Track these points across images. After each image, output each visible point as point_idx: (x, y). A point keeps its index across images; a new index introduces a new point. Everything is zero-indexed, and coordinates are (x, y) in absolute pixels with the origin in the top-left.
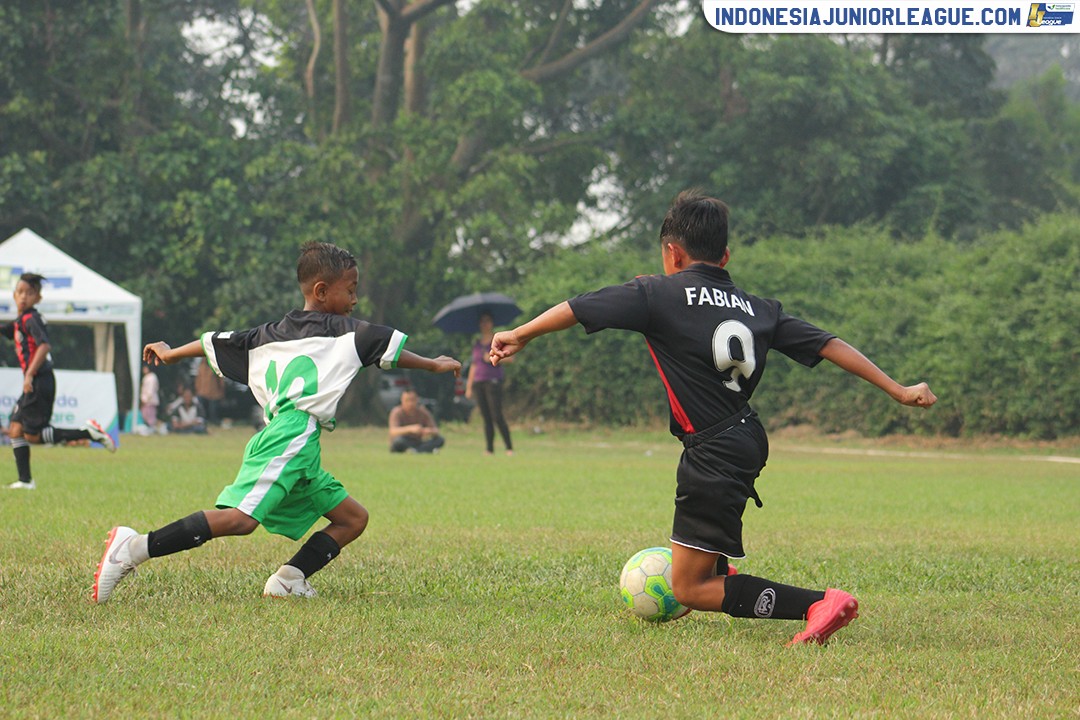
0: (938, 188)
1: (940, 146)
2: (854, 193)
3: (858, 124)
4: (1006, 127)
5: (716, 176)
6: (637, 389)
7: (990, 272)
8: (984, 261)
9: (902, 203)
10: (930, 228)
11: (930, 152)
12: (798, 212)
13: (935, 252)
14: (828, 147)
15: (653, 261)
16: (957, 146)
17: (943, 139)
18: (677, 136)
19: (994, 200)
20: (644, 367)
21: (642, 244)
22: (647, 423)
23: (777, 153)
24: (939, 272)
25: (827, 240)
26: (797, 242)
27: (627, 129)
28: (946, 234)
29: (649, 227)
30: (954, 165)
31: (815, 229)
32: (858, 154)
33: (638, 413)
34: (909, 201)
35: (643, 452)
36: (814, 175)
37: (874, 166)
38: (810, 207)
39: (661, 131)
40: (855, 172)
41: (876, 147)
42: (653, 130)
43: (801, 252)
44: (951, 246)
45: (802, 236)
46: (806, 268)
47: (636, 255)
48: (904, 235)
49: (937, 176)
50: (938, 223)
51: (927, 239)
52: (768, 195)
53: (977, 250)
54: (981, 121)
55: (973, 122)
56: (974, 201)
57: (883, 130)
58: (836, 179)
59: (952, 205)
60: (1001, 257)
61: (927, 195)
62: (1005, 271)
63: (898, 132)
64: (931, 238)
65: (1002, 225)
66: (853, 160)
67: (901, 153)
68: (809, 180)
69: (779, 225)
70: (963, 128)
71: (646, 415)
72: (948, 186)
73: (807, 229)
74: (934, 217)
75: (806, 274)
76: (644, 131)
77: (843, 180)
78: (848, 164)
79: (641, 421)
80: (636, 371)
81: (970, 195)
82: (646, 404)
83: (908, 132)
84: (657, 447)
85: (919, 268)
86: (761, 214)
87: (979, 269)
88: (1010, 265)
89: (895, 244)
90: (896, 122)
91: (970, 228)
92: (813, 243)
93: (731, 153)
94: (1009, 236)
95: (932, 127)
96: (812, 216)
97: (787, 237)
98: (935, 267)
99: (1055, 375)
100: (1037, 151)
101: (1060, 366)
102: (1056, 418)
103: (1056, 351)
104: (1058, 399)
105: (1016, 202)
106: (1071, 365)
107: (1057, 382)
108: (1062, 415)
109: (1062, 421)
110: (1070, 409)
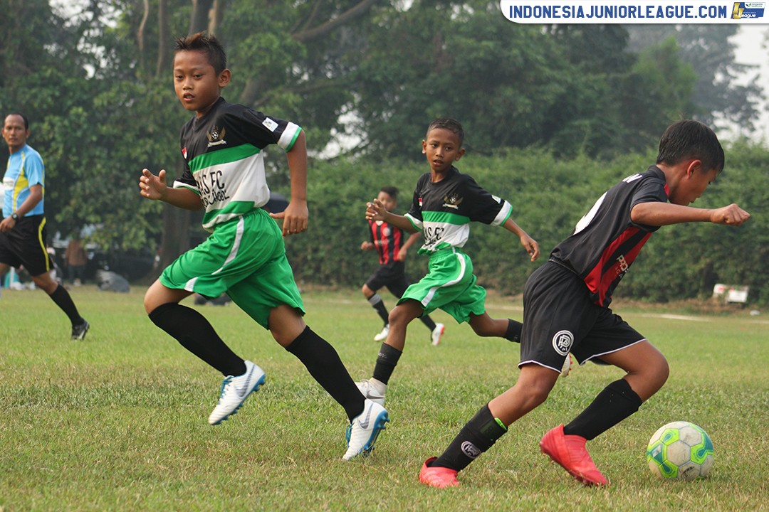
0: (587, 122)
1: (589, 92)
2: (527, 125)
3: (531, 76)
4: (636, 79)
5: (429, 111)
9: (561, 133)
10: (581, 151)
11: (582, 97)
12: (488, 138)
13: (584, 168)
14: (509, 92)
15: (384, 170)
16: (601, 92)
17: (592, 88)
18: (402, 82)
19: (627, 131)
21: (376, 158)
23: (473, 95)
24: (587, 182)
25: (508, 158)
26: (487, 159)
27: (366, 76)
28: (592, 155)
29: (381, 147)
30: (598, 106)
31: (499, 150)
32: (531, 97)
34: (566, 131)
36: (499, 111)
37: (542, 105)
38: (496, 134)
39: (391, 78)
40: (528, 109)
41: (543, 93)
42: (385, 78)
43: (489, 166)
44: (596, 163)
45: (490, 155)
46: (492, 177)
47: (372, 166)
48: (563, 155)
49: (586, 114)
50: (587, 147)
51: (578, 158)
53: (614, 167)
54: (618, 75)
55: (612, 75)
56: (612, 132)
57: (549, 80)
58: (515, 114)
59: (597, 135)
61: (579, 127)
63: (559, 82)
64: (582, 158)
65: (632, 150)
66: (527, 101)
67: (562, 97)
68: (496, 115)
69: (474, 147)
70: (605, 80)
72: (594, 120)
73: (493, 150)
74: (584, 143)
75: (492, 182)
76: (378, 78)
77: (520, 115)
78: (523, 104)
81: (609, 127)
83: (566, 82)
85: (572, 179)
89: (556, 162)
90: (557, 74)
91: (609, 151)
92: (498, 160)
93: (441, 95)
94: (637, 157)
95: (583, 79)
96: (497, 141)
97: (479, 156)
98: (584, 178)
99: (668, 257)
100: (658, 97)
101: (672, 250)
102: (668, 287)
103: (668, 239)
104: (670, 274)
105: (642, 133)
106: (679, 249)
107: (669, 261)
108: (672, 285)
109: (672, 290)
110: (678, 281)
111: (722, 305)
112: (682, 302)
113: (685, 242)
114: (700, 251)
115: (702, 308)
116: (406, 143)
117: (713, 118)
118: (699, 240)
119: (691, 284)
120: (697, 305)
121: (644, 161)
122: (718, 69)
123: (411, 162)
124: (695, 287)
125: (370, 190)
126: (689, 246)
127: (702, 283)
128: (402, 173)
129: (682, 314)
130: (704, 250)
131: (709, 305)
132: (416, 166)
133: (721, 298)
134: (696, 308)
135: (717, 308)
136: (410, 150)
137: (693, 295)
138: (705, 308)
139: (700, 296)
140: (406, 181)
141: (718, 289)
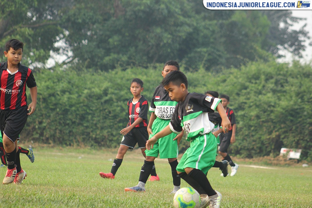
0: (205, 50)
1: (206, 32)
2: (169, 50)
3: (172, 21)
4: (234, 24)
5: (111, 40)
6: (74, 130)
7: (227, 86)
8: (224, 81)
9: (189, 55)
10: (201, 66)
11: (202, 34)
12: (145, 58)
13: (203, 77)
14: (158, 30)
15: (82, 75)
16: (213, 32)
17: (208, 29)
18: (93, 24)
19: (228, 56)
20: (77, 121)
21: (78, 69)
22: (78, 145)
23: (137, 32)
24: (204, 85)
25: (157, 70)
26: (145, 70)
27: (73, 19)
28: (208, 69)
29: (81, 61)
30: (212, 40)
31: (152, 65)
32: (171, 34)
33: (74, 140)
34: (192, 55)
35: (77, 157)
36: (152, 42)
37: (178, 39)
38: (150, 55)
39: (87, 21)
40: (170, 41)
41: (179, 31)
42: (84, 21)
43: (146, 74)
44: (210, 74)
45: (146, 68)
46: (148, 81)
47: (75, 73)
48: (191, 70)
49: (205, 44)
50: (205, 64)
51: (200, 71)
52: (132, 49)
53: (221, 77)
54: (224, 22)
55: (220, 21)
56: (220, 56)
57: (182, 24)
58: (162, 44)
59: (211, 57)
60: (231, 79)
61: (200, 52)
62: (233, 85)
63: (189, 25)
64: (202, 70)
65: (232, 66)
66: (169, 36)
67: (190, 34)
68: (150, 44)
69: (137, 63)
70: (216, 24)
71: (78, 141)
72: (209, 49)
73: (149, 65)
74: (203, 62)
75: (148, 84)
76: (80, 21)
77: (165, 44)
78: (167, 38)
79: (75, 144)
80: (74, 123)
81: (218, 53)
82: (78, 137)
83: (193, 25)
84: (83, 156)
85: (196, 83)
86: (130, 58)
87: (221, 84)
88: (235, 83)
89: (186, 73)
90: (187, 20)
91: (218, 67)
92: (151, 71)
93: (117, 31)
94: (234, 70)
95: (203, 24)
96: (150, 59)
97: (141, 68)
98: (203, 83)
99: (253, 131)
100: (246, 35)
101: (256, 127)
102: (253, 149)
103: (254, 120)
104: (254, 141)
105: (238, 56)
106: (261, 126)
107: (253, 133)
108: (255, 148)
109: (255, 150)
110: (259, 145)
111: (285, 160)
112: (261, 158)
113: (263, 122)
114: (272, 127)
115: (273, 162)
116: (96, 60)
117: (278, 49)
118: (272, 121)
119: (267, 147)
120: (270, 160)
121: (239, 73)
122: (282, 19)
123: (100, 71)
124: (269, 149)
125: (74, 87)
126: (265, 124)
127: (273, 147)
128: (93, 77)
129: (261, 165)
130: (274, 127)
131: (278, 160)
132: (102, 73)
133: (284, 156)
134: (270, 162)
135: (282, 162)
136: (99, 64)
137: (268, 154)
138: (275, 162)
139: (271, 155)
140: (96, 82)
141: (283, 151)
